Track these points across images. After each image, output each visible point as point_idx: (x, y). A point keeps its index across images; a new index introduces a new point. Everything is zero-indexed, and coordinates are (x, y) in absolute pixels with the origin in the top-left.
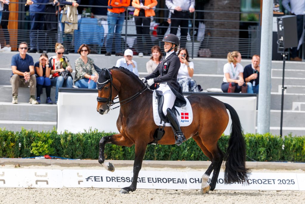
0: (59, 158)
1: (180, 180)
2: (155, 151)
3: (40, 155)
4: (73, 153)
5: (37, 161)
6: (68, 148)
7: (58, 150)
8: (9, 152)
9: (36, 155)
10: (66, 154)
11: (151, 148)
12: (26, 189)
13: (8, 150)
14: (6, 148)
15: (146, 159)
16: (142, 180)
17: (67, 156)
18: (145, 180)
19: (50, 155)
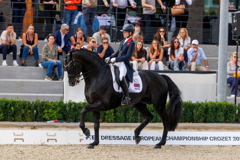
0: (65, 122)
1: (158, 138)
2: (139, 116)
3: (51, 119)
4: (75, 117)
5: (49, 124)
6: (72, 113)
7: (64, 116)
8: (27, 117)
9: (48, 119)
10: (71, 119)
11: (136, 114)
12: (40, 145)
13: (26, 115)
14: (25, 114)
15: (132, 122)
16: (129, 138)
17: (71, 120)
18: (131, 138)
19: (58, 119)
